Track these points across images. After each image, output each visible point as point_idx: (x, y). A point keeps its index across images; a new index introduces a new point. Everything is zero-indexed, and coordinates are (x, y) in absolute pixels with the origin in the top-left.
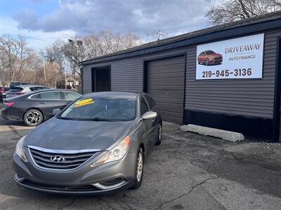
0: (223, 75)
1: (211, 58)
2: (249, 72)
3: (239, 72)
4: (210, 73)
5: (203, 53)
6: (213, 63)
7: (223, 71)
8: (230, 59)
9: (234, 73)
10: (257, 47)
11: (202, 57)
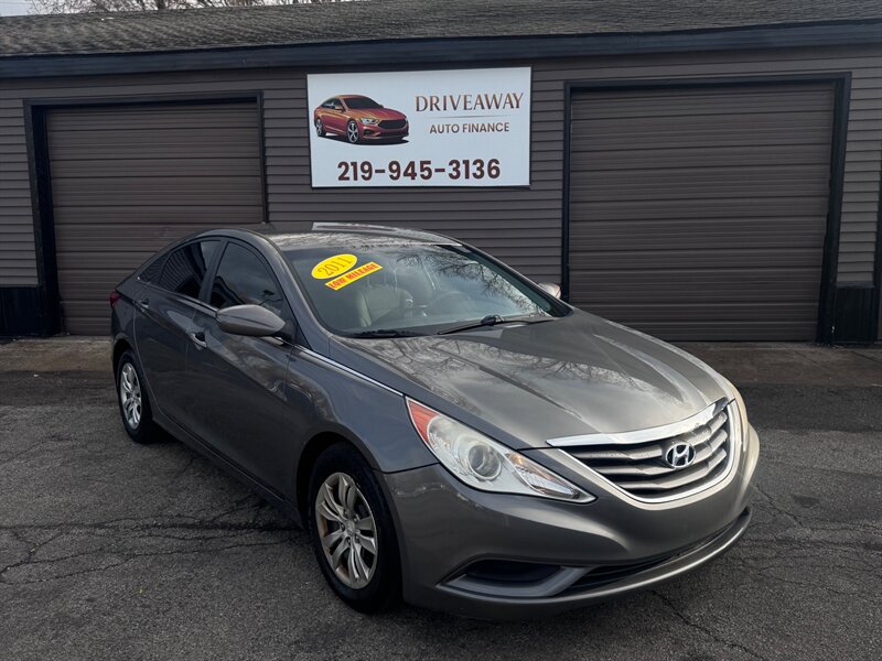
0: (413, 176)
1: (367, 120)
2: (494, 168)
3: (462, 168)
4: (368, 169)
5: (336, 101)
6: (374, 137)
7: (412, 164)
8: (433, 130)
9: (450, 170)
10: (513, 102)
11: (335, 114)
